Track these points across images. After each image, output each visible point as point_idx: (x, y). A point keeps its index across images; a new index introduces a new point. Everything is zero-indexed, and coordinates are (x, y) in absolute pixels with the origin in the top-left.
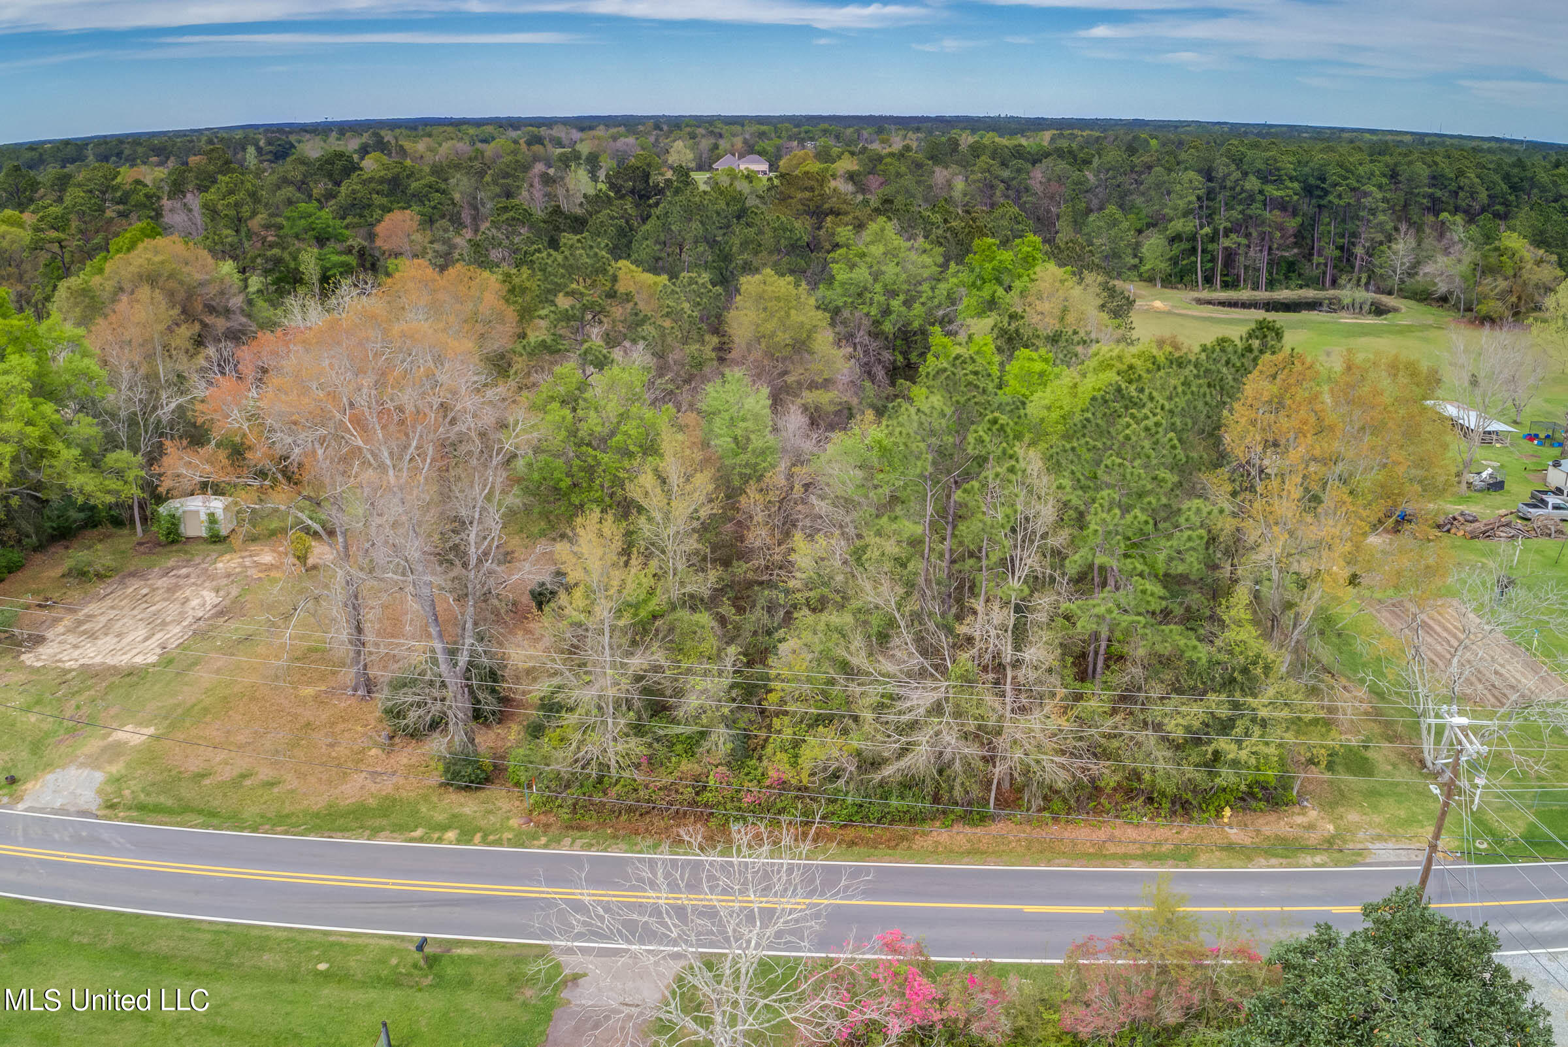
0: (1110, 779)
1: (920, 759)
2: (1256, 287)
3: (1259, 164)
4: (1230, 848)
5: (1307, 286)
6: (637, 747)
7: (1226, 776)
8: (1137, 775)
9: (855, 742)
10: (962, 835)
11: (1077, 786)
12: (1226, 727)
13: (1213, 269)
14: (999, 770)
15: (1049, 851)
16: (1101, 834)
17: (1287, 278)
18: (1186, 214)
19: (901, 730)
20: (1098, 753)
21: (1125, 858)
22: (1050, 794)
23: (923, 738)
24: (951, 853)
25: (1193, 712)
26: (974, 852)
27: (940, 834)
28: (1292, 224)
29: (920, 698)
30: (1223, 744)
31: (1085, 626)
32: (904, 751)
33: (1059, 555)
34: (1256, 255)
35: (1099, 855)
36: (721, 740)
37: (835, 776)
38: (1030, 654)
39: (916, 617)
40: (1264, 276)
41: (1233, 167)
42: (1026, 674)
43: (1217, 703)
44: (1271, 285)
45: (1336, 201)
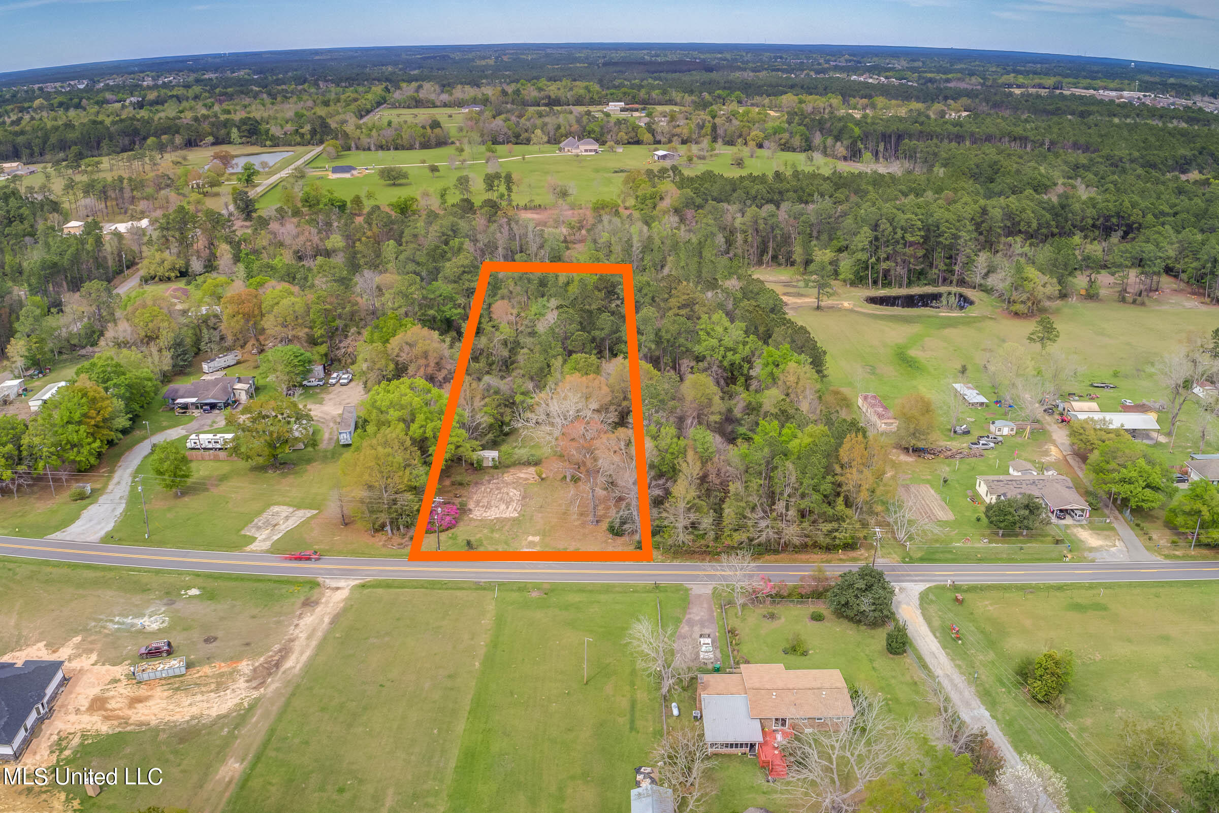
0: (810, 543)
1: (763, 538)
2: (901, 286)
3: (903, 223)
4: (841, 560)
5: (929, 284)
6: (691, 537)
7: (837, 542)
8: (816, 542)
9: (748, 535)
10: (773, 557)
11: (802, 545)
12: (837, 530)
13: (878, 277)
14: (782, 541)
15: (795, 561)
16: (808, 557)
17: (919, 279)
18: (863, 250)
19: (760, 531)
20: (807, 536)
21: (814, 562)
22: (795, 547)
23: (764, 534)
24: (770, 562)
25: (829, 526)
26: (776, 561)
27: (767, 557)
28: (921, 253)
29: (763, 524)
30: (836, 534)
31: (802, 507)
32: (759, 537)
33: (796, 489)
34: (901, 270)
35: (807, 561)
36: (712, 535)
37: (742, 543)
38: (790, 513)
39: (762, 504)
40: (906, 280)
41: (888, 225)
42: (788, 518)
43: (835, 525)
44: (910, 284)
45: (944, 241)
